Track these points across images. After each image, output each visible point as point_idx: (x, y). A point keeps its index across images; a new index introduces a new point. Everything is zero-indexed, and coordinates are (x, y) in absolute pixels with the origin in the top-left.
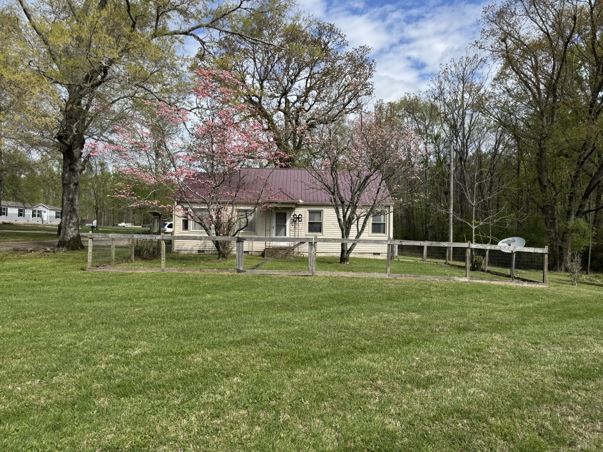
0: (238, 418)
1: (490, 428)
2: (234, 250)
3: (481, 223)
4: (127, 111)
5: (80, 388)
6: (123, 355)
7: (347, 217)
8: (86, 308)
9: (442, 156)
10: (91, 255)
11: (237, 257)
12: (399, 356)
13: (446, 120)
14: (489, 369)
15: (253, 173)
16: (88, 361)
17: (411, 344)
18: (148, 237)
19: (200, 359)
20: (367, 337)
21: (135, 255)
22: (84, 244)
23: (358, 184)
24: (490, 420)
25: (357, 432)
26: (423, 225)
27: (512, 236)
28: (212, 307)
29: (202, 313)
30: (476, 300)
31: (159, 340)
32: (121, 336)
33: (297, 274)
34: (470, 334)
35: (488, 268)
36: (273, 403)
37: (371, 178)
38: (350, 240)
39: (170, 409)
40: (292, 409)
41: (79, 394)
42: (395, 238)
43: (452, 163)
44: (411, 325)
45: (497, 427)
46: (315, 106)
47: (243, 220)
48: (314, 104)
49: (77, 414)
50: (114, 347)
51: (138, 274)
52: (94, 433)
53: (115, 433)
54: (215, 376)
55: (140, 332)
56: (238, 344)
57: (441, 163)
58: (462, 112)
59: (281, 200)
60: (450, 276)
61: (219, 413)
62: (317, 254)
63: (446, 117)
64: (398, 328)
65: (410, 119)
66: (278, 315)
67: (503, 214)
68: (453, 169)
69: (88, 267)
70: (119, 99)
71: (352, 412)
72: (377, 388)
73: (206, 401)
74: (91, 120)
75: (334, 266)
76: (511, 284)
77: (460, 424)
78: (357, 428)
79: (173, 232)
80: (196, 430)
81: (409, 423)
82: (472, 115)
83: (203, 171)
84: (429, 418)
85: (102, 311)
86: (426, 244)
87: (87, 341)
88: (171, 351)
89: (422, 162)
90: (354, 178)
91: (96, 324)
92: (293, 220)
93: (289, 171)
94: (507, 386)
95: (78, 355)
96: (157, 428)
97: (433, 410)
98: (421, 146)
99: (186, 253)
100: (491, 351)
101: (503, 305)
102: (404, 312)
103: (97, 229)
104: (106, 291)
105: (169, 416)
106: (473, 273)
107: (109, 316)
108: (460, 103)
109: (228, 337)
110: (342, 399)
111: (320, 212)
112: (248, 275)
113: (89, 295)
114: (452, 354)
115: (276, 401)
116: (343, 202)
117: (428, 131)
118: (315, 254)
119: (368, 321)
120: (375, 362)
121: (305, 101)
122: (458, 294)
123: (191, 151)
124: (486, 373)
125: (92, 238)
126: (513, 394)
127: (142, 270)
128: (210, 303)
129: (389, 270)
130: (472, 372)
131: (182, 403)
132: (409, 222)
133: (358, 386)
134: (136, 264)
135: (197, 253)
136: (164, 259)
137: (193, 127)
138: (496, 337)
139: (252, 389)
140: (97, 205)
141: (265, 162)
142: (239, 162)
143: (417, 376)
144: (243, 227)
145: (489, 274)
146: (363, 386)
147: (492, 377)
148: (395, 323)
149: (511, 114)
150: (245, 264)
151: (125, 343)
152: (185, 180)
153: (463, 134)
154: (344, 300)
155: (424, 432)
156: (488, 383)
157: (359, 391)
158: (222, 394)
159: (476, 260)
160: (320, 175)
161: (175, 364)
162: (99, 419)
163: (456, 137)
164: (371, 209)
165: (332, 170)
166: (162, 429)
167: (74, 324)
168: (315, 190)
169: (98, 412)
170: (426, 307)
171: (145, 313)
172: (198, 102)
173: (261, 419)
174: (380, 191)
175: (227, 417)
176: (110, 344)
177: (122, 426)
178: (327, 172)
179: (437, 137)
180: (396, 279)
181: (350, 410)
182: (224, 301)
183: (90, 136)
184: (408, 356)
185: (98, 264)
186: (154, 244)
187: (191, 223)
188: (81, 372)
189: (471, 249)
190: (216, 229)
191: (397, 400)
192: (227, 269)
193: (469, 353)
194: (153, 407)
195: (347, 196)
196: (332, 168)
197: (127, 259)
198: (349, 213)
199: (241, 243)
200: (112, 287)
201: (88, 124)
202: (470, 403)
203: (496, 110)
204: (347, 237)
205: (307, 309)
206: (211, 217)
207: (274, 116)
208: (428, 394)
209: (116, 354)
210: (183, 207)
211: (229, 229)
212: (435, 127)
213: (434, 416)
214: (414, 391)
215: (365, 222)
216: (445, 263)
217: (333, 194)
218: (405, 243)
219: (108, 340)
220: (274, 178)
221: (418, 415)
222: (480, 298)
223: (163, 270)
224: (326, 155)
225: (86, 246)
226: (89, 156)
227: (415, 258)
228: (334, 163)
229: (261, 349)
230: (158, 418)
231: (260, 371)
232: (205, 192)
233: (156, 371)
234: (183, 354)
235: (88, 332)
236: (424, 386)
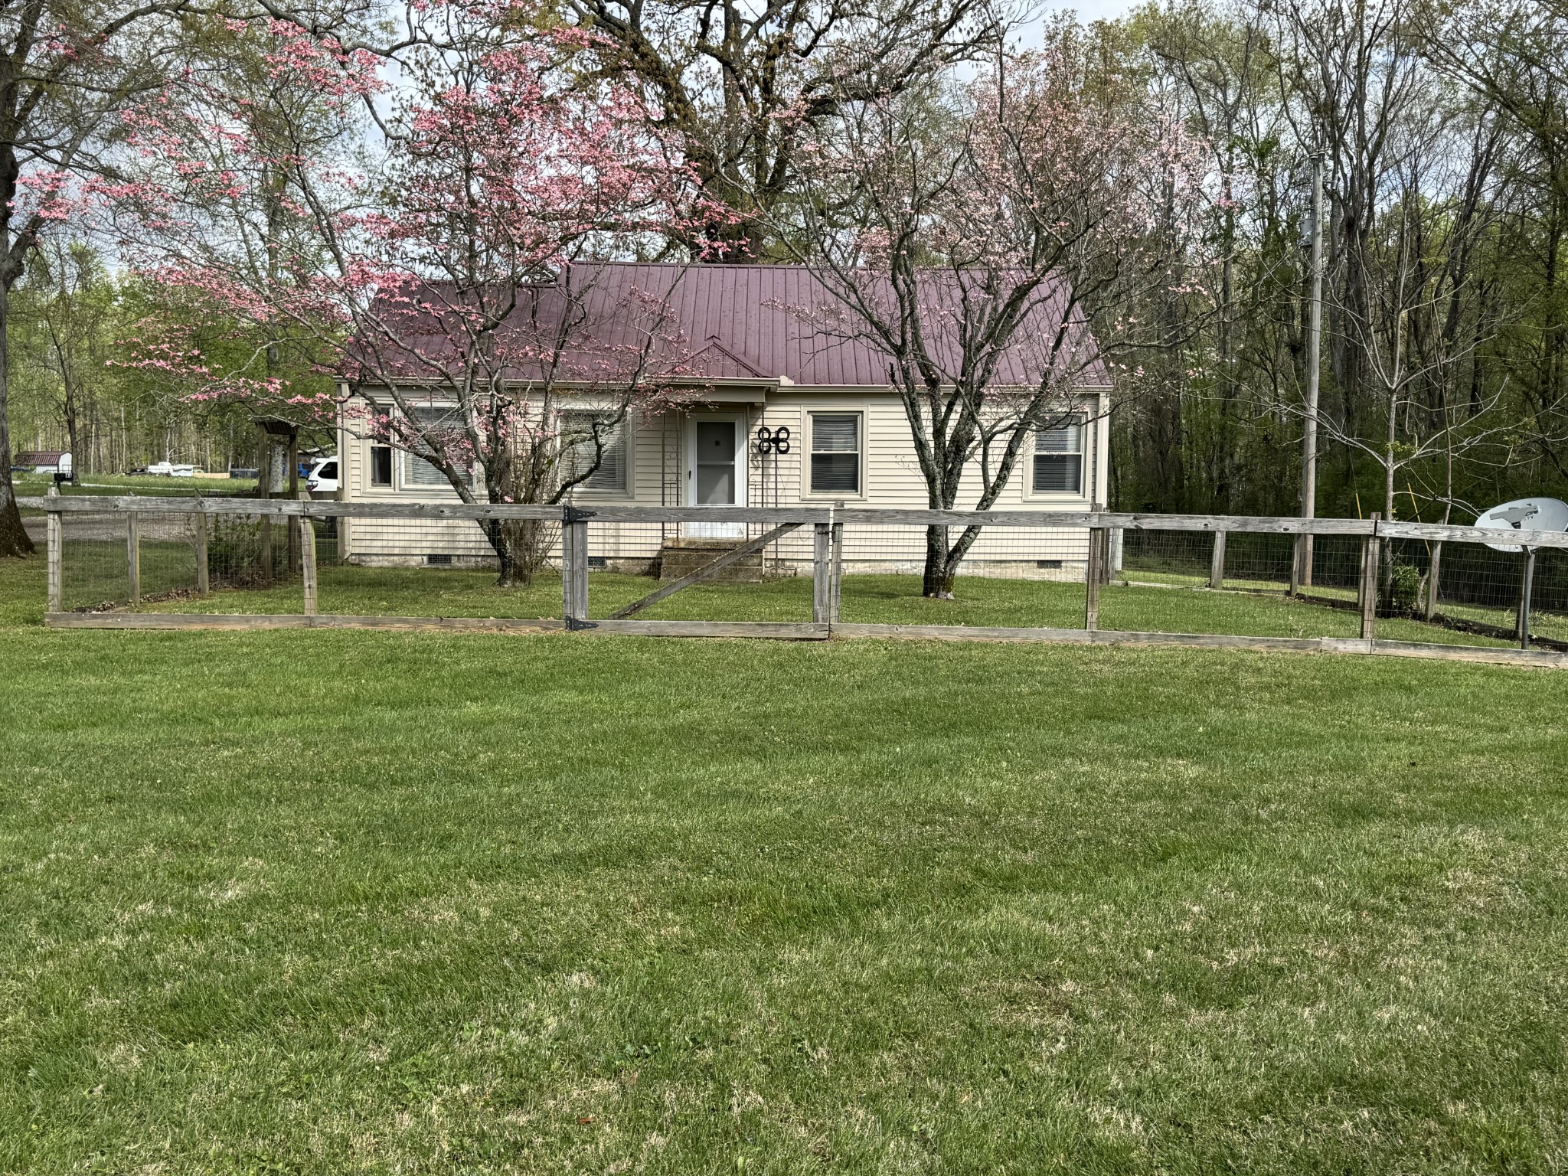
0: (586, 1107)
1: (1450, 1134)
2: (556, 557)
3: (1418, 452)
4: (163, 59)
5: (43, 1012)
6: (186, 905)
7: (948, 438)
8: (51, 748)
9: (1283, 214)
10: (58, 571)
11: (566, 576)
12: (1133, 899)
13: (1299, 82)
14: (1444, 941)
15: (615, 280)
16: (66, 924)
17: (1174, 860)
18: (254, 508)
19: (450, 914)
20: (1022, 839)
21: (212, 571)
22: (34, 536)
23: (986, 318)
24: (1451, 1108)
25: (997, 1151)
26: (1209, 463)
27: (1529, 495)
28: (487, 743)
29: (453, 763)
30: (1395, 714)
31: (307, 853)
32: (175, 842)
33: (774, 634)
34: (1377, 827)
35: (1437, 608)
36: (707, 1055)
37: (1034, 294)
38: (959, 515)
39: (352, 1080)
40: (772, 1077)
41: (41, 1030)
42: (1115, 506)
43: (1320, 240)
44: (1173, 798)
45: (1475, 1131)
46: (833, 35)
47: (585, 449)
48: (826, 29)
49: (36, 1096)
50: (154, 877)
51: (224, 633)
52: (97, 1158)
53: (169, 1160)
54: (504, 969)
55: (241, 829)
56: (578, 864)
57: (1280, 239)
58: (1354, 57)
59: (717, 378)
60: (1306, 635)
61: (523, 1091)
62: (844, 565)
63: (1300, 75)
64: (1128, 810)
65: (1169, 82)
66: (713, 769)
67: (1497, 420)
68: (1321, 262)
69: (51, 611)
70: (131, 17)
71: (978, 1086)
72: (1060, 1007)
73: (478, 1052)
74: (37, 94)
75: (903, 607)
76: (1517, 661)
77: (1347, 1125)
78: (994, 1138)
79: (341, 490)
80: (447, 1149)
81: (1173, 1121)
82: (1392, 70)
83: (441, 274)
84: (1242, 1105)
85: (105, 759)
86: (1222, 525)
87: (58, 860)
88: (352, 888)
89: (1213, 239)
90: (972, 294)
91: (86, 802)
92: (760, 448)
93: (742, 273)
94: (1507, 997)
95: (31, 903)
96: (312, 1141)
97: (1253, 1078)
98: (1212, 180)
99: (386, 564)
100: (1450, 885)
101: (1491, 729)
102: (1146, 758)
103: (76, 485)
104: (115, 691)
105: (352, 1103)
106: (1385, 626)
107: (132, 775)
108: (1349, 22)
109: (544, 842)
110: (939, 1041)
111: (852, 421)
112: (607, 636)
113: (57, 706)
114: (1317, 894)
115: (715, 1048)
116: (933, 383)
117: (1235, 126)
118: (839, 568)
119: (1022, 787)
120: (1050, 920)
121: (795, 17)
122: (1334, 696)
123: (394, 202)
124: (1435, 955)
125: (59, 513)
126: (1531, 1026)
127: (240, 620)
128: (479, 730)
129: (1093, 616)
130: (1388, 953)
131: (395, 1058)
132: (1163, 453)
133: (993, 999)
134: (216, 600)
135: (426, 565)
136: (314, 584)
137: (397, 114)
138: (1469, 837)
139: (634, 1010)
140: (70, 398)
141: (656, 243)
142: (565, 240)
143: (1197, 965)
144: (586, 470)
145: (1440, 628)
146: (1011, 1000)
147: (1454, 967)
148: (1117, 794)
149: (1531, 61)
150: (593, 600)
151: (192, 863)
152: (377, 303)
153: (1360, 136)
154: (940, 719)
155: (1226, 1151)
156: (1441, 986)
157: (999, 1014)
158: (533, 1028)
159: (1395, 582)
160: (852, 286)
161: (366, 931)
162: (111, 1114)
163: (1335, 149)
164: (1034, 406)
165: (896, 267)
166: (331, 1146)
167: (13, 802)
168: (834, 340)
169: (108, 1089)
170: (1224, 739)
171: (255, 766)
172: (414, 22)
173: (666, 1109)
174: (1066, 340)
175: (552, 1103)
176: (140, 869)
177: (192, 1135)
178: (876, 273)
179: (1266, 149)
180: (1118, 649)
181: (971, 1077)
182: (526, 725)
183: (37, 154)
184: (1165, 901)
185: (82, 602)
186: (274, 534)
187: (400, 460)
188: (43, 959)
189: (1382, 539)
190: (488, 480)
191: (1129, 1044)
192: (531, 619)
193: (1375, 891)
194: (294, 1073)
195: (948, 359)
196: (896, 258)
197: (186, 587)
198: (955, 417)
199: (577, 527)
200: (137, 678)
201: (26, 109)
202: (1382, 1054)
203: (1480, 48)
204: (948, 504)
205: (815, 750)
206: (471, 436)
207: (686, 71)
208: (1238, 1024)
209: (160, 901)
210: (372, 403)
211: (535, 482)
212: (1259, 110)
213: (1259, 1098)
214: (1187, 1016)
215: (1010, 453)
216: (1288, 593)
217: (900, 351)
218: (1152, 522)
219: (129, 855)
220: (691, 299)
221: (1203, 1095)
222: (1408, 708)
223: (311, 621)
224: (873, 215)
225: (39, 543)
226: (36, 222)
227: (1181, 578)
228: (901, 240)
229: (660, 879)
230: (315, 1108)
231: (660, 950)
232: (449, 350)
233: (300, 955)
234: (393, 897)
235: (60, 828)
236: (1221, 997)
